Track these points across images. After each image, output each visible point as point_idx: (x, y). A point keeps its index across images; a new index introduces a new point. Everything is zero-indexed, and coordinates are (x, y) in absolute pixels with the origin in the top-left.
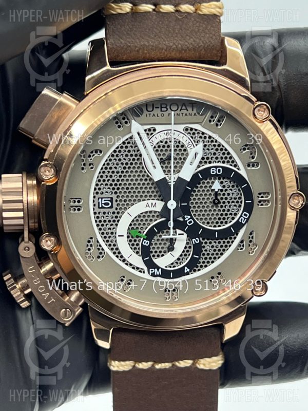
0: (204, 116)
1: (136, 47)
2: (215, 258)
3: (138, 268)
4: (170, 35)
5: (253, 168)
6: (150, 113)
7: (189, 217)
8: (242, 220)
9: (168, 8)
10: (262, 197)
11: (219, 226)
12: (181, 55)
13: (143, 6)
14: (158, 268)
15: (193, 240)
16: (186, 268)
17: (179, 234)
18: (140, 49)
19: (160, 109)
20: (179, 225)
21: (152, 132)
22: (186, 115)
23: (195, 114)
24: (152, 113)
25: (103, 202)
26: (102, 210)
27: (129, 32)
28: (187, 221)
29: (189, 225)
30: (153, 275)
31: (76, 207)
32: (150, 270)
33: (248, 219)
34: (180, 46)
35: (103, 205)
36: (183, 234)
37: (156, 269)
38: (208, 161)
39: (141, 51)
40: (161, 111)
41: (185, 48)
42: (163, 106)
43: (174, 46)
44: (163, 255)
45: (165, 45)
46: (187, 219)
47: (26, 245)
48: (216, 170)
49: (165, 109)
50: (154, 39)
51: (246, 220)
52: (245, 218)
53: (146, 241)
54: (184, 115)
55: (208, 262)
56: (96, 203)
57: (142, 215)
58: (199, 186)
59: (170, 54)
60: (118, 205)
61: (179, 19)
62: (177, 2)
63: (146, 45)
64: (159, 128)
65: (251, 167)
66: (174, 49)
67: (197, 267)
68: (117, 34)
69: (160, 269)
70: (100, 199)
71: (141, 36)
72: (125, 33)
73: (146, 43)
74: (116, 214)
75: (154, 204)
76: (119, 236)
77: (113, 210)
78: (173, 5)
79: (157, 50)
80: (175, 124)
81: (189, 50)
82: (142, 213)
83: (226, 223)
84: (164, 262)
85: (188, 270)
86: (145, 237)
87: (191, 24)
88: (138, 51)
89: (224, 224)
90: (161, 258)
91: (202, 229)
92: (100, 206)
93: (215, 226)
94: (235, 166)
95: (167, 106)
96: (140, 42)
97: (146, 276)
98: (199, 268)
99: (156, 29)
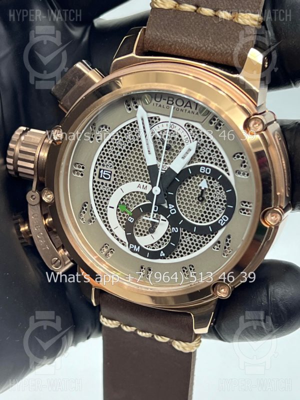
0: (206, 117)
1: (169, 42)
2: (191, 251)
3: (122, 241)
4: (203, 37)
5: (243, 177)
6: (157, 103)
7: (173, 206)
8: (221, 222)
9: (207, 12)
10: (246, 206)
11: (201, 222)
12: (209, 58)
13: (184, 6)
14: (138, 245)
15: (173, 228)
16: (162, 252)
17: (162, 220)
18: (172, 44)
19: (166, 101)
20: (162, 211)
21: (157, 120)
22: (189, 112)
23: (197, 113)
24: (159, 103)
25: (104, 174)
26: (101, 181)
27: (166, 27)
28: (170, 209)
29: (172, 213)
30: (132, 250)
31: (80, 172)
32: (131, 245)
33: (227, 223)
34: (209, 48)
35: (104, 176)
36: (165, 221)
37: (135, 246)
38: (202, 159)
39: (173, 46)
40: (168, 103)
41: (213, 51)
42: (170, 99)
43: (204, 48)
44: (145, 235)
45: (196, 45)
46: (170, 208)
47: (33, 194)
48: (205, 170)
49: (171, 103)
50: (188, 38)
51: (224, 223)
52: (224, 221)
53: (131, 218)
54: (187, 111)
55: (185, 253)
56: (97, 172)
57: (134, 194)
58: (189, 180)
59: (199, 54)
60: (115, 179)
61: (215, 23)
62: (217, 7)
63: (179, 42)
64: (163, 118)
65: (241, 174)
66: (203, 51)
67: (174, 254)
68: (155, 27)
69: (139, 247)
70: (102, 171)
71: (176, 33)
72: (163, 27)
73: (179, 40)
74: (112, 187)
75: (145, 186)
76: (110, 207)
77: (111, 183)
78: (213, 9)
79: (188, 48)
80: (173, 117)
81: (217, 54)
82: (134, 192)
83: (208, 221)
84: (145, 241)
85: (164, 255)
86: (131, 214)
87: (224, 30)
88: (170, 46)
89: (205, 221)
90: (143, 237)
91: (182, 221)
92: (101, 177)
93: (197, 222)
94: (227, 170)
95: (173, 100)
96: (174, 38)
97: (126, 249)
98: (176, 256)
99: (192, 29)
